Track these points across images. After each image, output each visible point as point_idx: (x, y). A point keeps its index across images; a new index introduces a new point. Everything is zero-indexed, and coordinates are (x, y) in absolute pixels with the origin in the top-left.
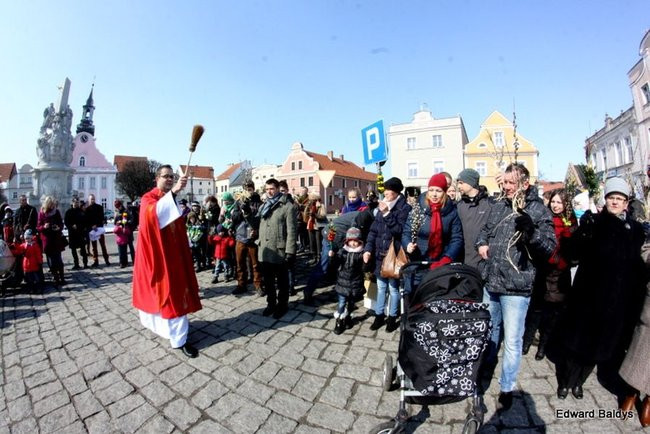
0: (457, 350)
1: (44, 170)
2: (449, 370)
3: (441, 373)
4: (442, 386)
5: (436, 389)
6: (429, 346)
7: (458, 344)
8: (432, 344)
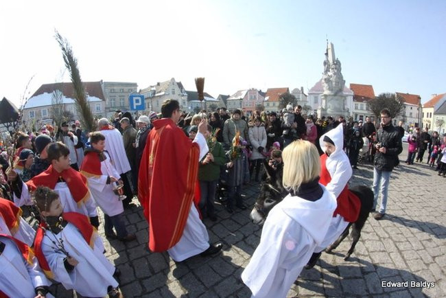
1: (330, 95)
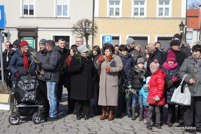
0: (28, 87)
2: (28, 93)
3: (26, 94)
4: (27, 98)
5: (25, 99)
6: (21, 87)
7: (29, 85)
8: (22, 86)
